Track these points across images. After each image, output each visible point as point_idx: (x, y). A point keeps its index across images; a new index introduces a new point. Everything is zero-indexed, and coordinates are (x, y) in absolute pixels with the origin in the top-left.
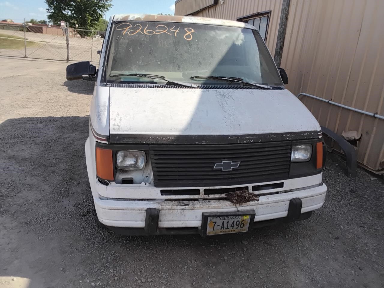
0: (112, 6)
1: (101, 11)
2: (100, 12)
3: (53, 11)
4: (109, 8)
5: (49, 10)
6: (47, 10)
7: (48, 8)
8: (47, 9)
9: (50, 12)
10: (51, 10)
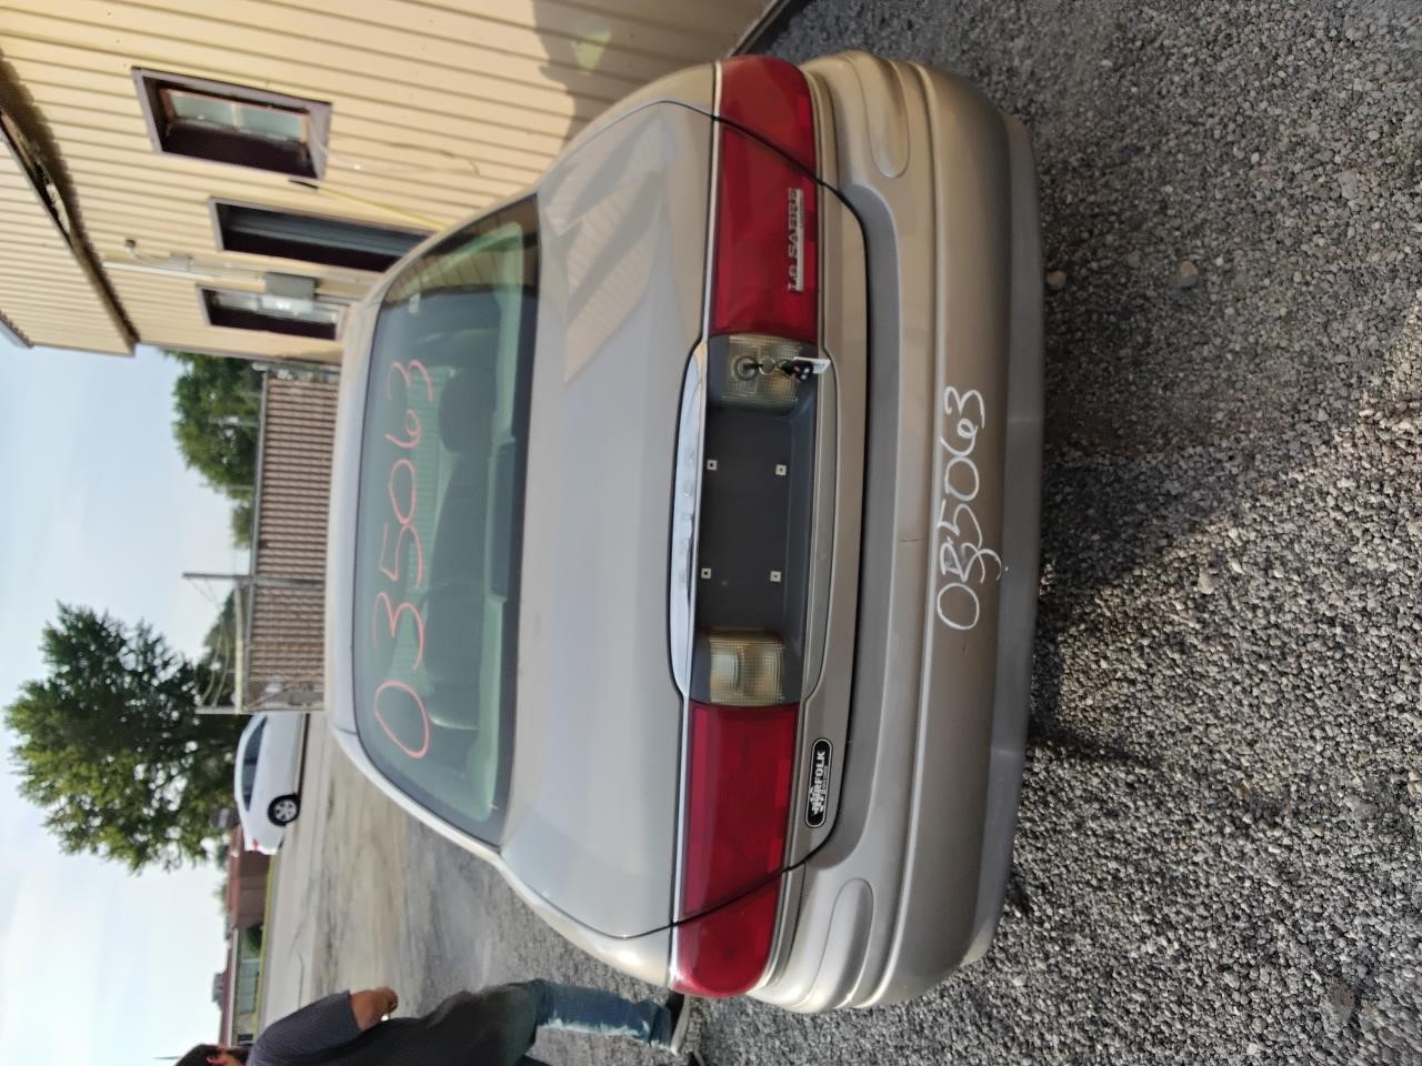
0: (146, 626)
1: (166, 664)
2: (172, 671)
3: (173, 848)
4: (152, 637)
5: (169, 862)
6: (172, 867)
7: (161, 865)
8: (167, 867)
9: (179, 857)
10: (169, 854)
